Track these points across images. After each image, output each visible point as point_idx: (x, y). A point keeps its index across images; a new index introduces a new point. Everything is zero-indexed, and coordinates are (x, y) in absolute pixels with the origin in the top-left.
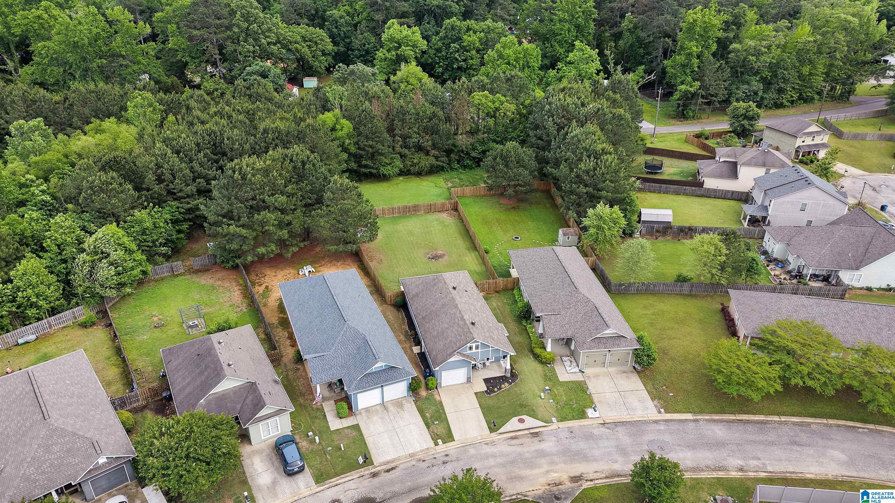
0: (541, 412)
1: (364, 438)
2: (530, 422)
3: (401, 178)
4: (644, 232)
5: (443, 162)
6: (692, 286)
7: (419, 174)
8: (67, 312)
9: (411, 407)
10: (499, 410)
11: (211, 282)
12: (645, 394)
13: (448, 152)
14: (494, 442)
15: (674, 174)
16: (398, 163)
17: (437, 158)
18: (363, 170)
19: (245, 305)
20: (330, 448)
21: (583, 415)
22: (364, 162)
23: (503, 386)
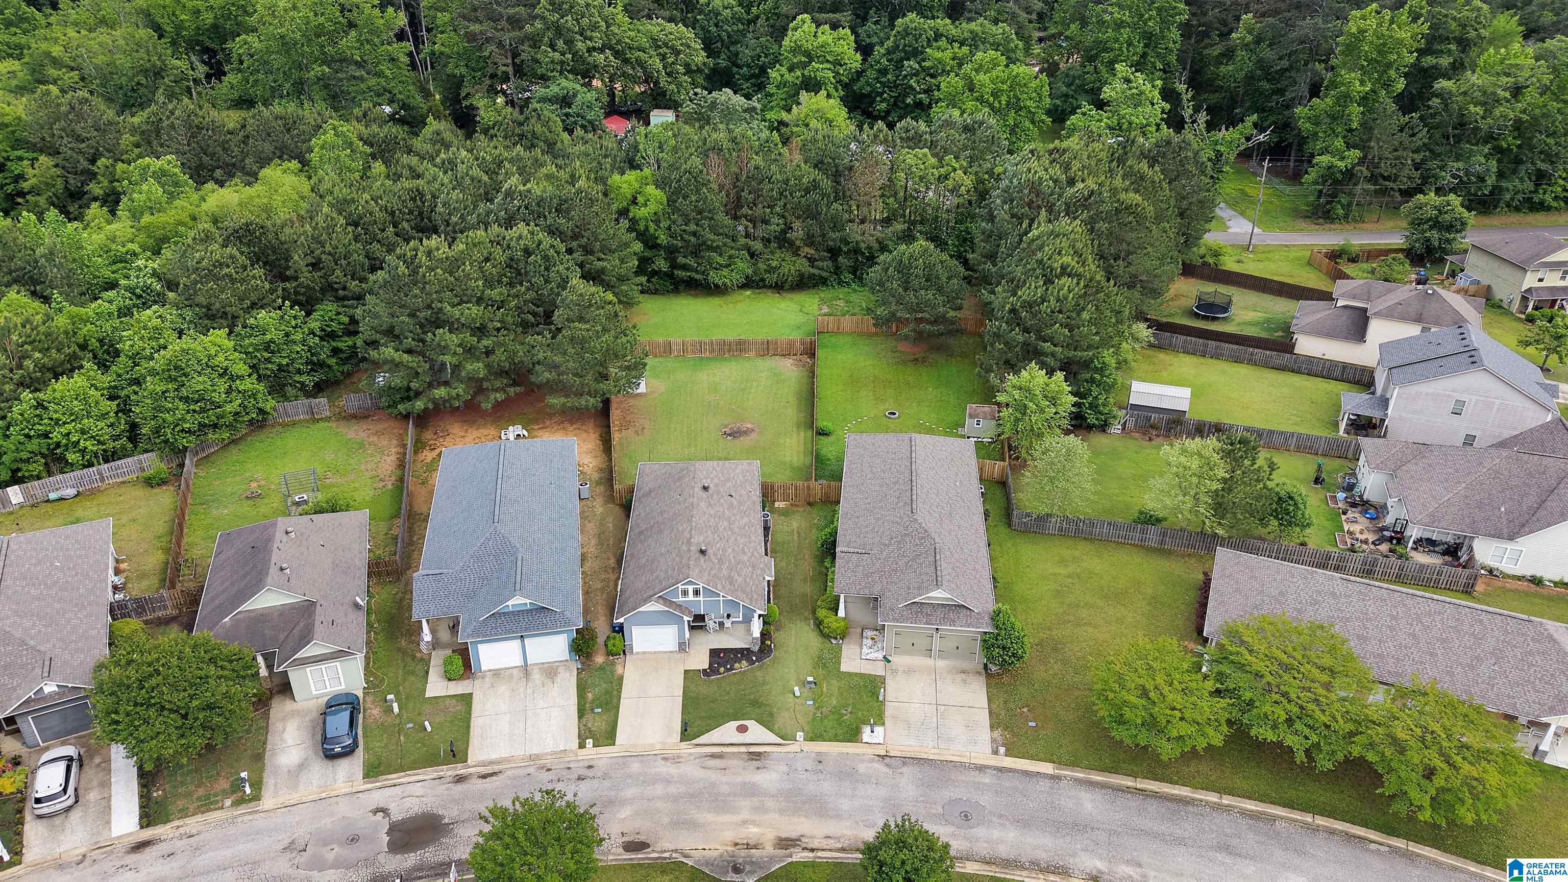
0: (784, 719)
1: (470, 718)
2: (757, 732)
3: (748, 293)
4: (1130, 425)
5: (822, 269)
6: (1164, 534)
7: (779, 287)
8: (130, 460)
9: (568, 681)
10: (712, 705)
11: (363, 435)
12: (984, 717)
13: (834, 253)
14: (679, 757)
15: (1251, 324)
16: (743, 266)
17: (811, 260)
18: (679, 273)
19: (393, 478)
20: (411, 725)
21: (853, 735)
22: (681, 260)
23: (737, 665)
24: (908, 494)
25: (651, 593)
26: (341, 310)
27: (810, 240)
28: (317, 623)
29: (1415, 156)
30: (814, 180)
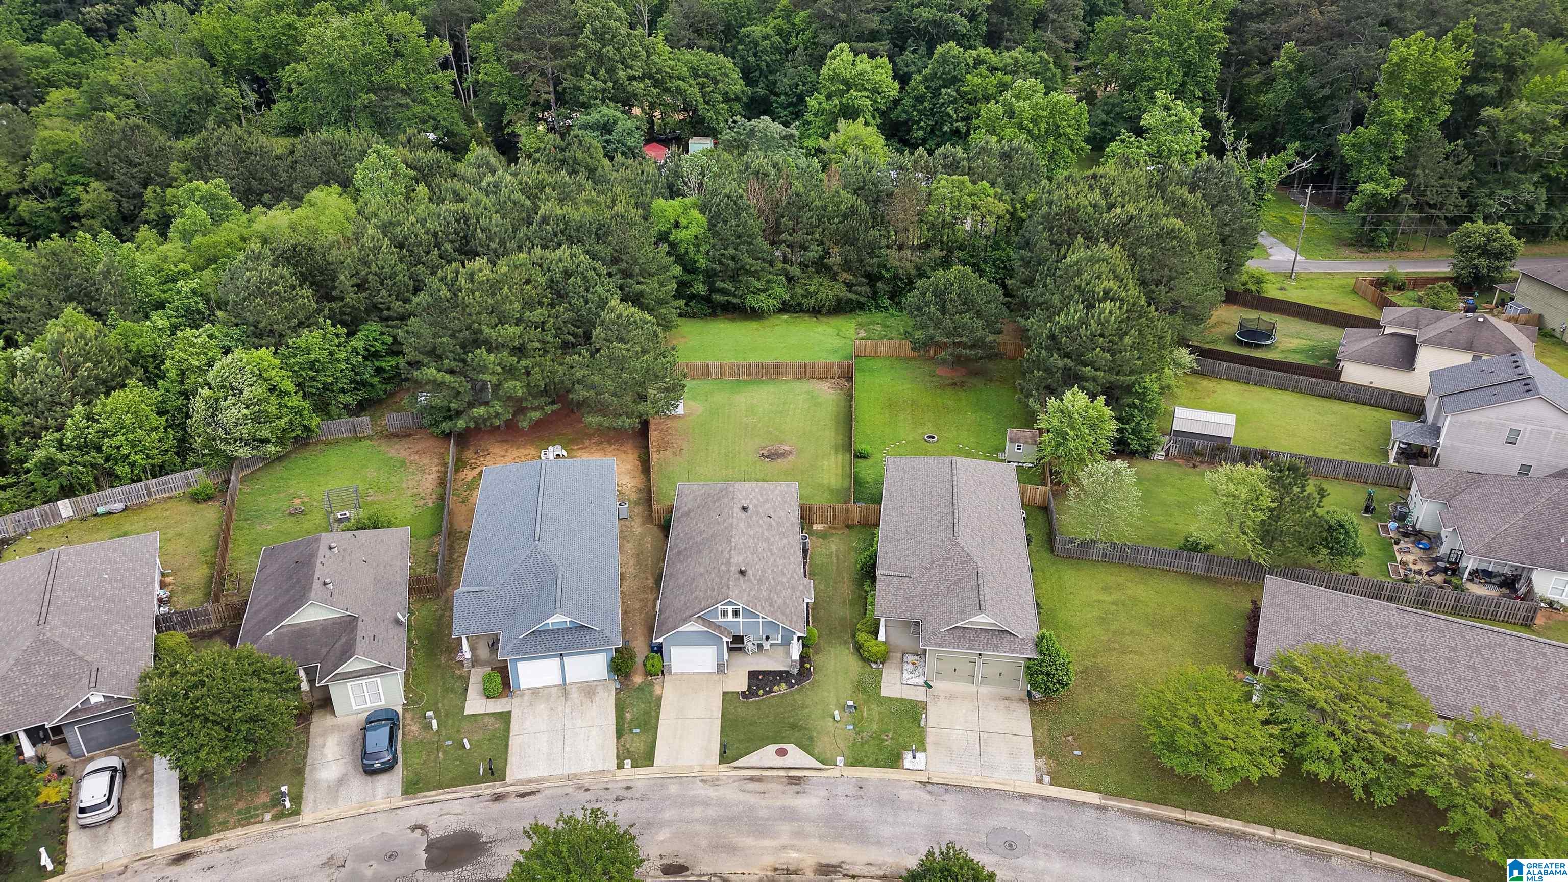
0: (823, 744)
1: (508, 737)
2: (796, 756)
3: (785, 317)
4: (1174, 451)
5: (860, 294)
6: (1211, 561)
7: (816, 312)
8: (177, 475)
9: (607, 700)
10: (752, 728)
11: (404, 454)
12: (1027, 746)
13: (872, 278)
14: (717, 780)
15: (1295, 351)
16: (780, 291)
17: (849, 286)
18: (717, 297)
19: (434, 496)
20: (450, 742)
21: (894, 761)
22: (719, 284)
23: (776, 688)
24: (950, 517)
25: (691, 613)
26: (385, 330)
27: (847, 266)
28: (359, 638)
29: (1462, 184)
30: (852, 206)
